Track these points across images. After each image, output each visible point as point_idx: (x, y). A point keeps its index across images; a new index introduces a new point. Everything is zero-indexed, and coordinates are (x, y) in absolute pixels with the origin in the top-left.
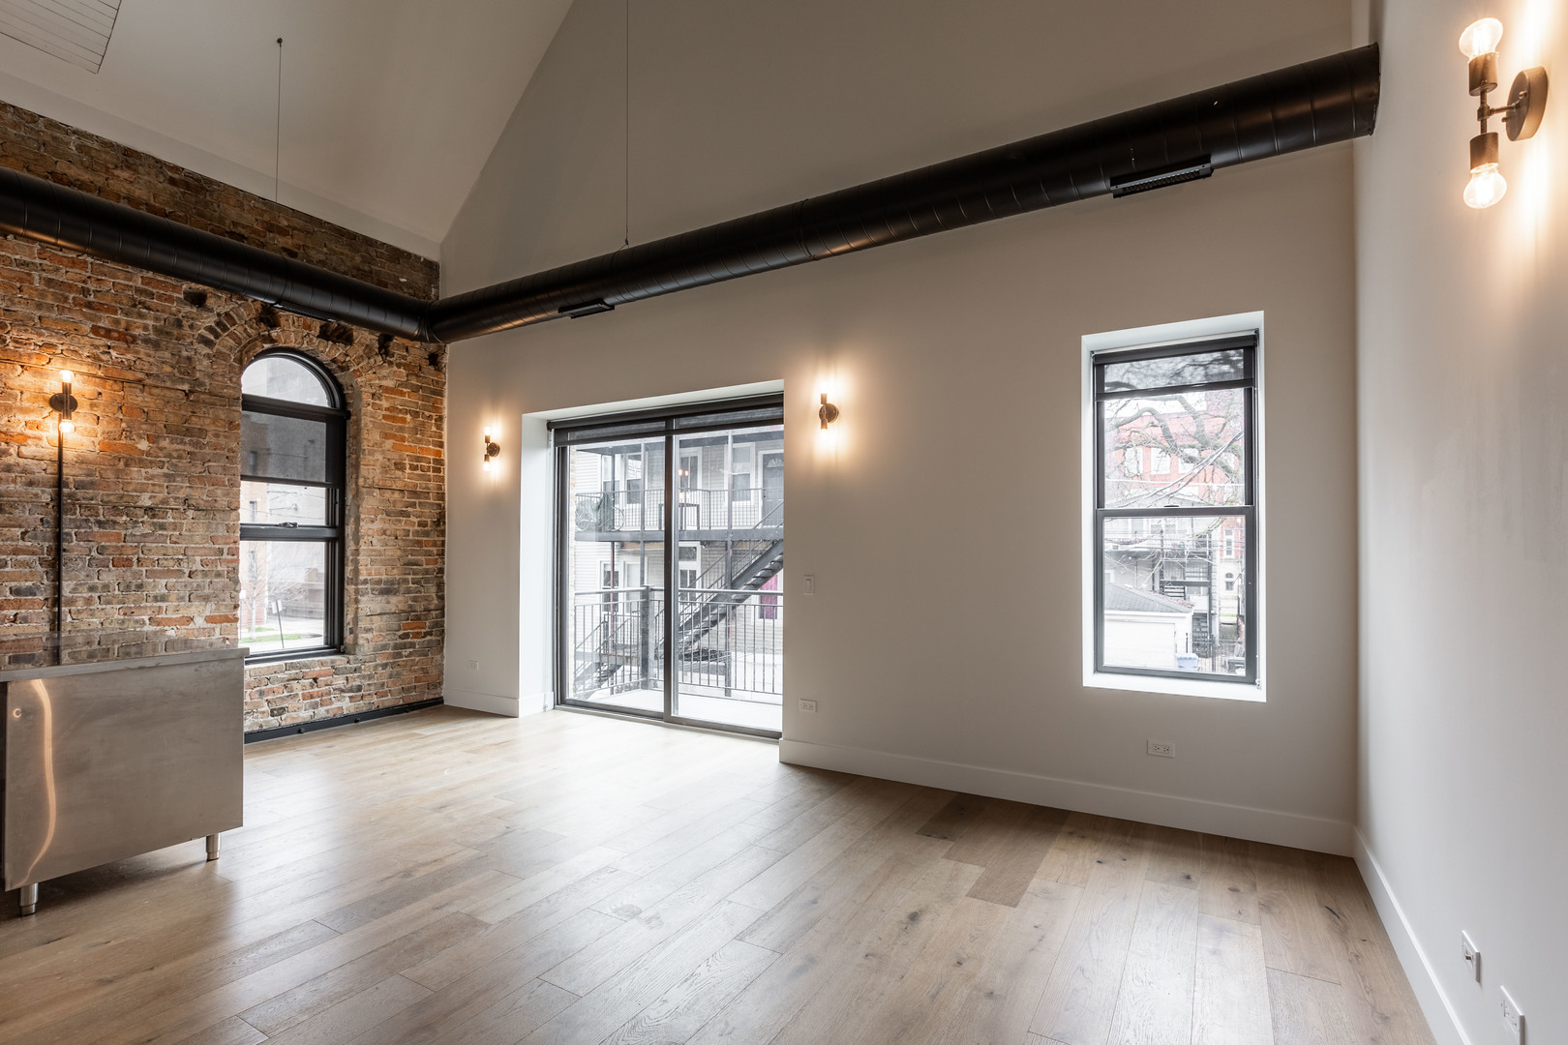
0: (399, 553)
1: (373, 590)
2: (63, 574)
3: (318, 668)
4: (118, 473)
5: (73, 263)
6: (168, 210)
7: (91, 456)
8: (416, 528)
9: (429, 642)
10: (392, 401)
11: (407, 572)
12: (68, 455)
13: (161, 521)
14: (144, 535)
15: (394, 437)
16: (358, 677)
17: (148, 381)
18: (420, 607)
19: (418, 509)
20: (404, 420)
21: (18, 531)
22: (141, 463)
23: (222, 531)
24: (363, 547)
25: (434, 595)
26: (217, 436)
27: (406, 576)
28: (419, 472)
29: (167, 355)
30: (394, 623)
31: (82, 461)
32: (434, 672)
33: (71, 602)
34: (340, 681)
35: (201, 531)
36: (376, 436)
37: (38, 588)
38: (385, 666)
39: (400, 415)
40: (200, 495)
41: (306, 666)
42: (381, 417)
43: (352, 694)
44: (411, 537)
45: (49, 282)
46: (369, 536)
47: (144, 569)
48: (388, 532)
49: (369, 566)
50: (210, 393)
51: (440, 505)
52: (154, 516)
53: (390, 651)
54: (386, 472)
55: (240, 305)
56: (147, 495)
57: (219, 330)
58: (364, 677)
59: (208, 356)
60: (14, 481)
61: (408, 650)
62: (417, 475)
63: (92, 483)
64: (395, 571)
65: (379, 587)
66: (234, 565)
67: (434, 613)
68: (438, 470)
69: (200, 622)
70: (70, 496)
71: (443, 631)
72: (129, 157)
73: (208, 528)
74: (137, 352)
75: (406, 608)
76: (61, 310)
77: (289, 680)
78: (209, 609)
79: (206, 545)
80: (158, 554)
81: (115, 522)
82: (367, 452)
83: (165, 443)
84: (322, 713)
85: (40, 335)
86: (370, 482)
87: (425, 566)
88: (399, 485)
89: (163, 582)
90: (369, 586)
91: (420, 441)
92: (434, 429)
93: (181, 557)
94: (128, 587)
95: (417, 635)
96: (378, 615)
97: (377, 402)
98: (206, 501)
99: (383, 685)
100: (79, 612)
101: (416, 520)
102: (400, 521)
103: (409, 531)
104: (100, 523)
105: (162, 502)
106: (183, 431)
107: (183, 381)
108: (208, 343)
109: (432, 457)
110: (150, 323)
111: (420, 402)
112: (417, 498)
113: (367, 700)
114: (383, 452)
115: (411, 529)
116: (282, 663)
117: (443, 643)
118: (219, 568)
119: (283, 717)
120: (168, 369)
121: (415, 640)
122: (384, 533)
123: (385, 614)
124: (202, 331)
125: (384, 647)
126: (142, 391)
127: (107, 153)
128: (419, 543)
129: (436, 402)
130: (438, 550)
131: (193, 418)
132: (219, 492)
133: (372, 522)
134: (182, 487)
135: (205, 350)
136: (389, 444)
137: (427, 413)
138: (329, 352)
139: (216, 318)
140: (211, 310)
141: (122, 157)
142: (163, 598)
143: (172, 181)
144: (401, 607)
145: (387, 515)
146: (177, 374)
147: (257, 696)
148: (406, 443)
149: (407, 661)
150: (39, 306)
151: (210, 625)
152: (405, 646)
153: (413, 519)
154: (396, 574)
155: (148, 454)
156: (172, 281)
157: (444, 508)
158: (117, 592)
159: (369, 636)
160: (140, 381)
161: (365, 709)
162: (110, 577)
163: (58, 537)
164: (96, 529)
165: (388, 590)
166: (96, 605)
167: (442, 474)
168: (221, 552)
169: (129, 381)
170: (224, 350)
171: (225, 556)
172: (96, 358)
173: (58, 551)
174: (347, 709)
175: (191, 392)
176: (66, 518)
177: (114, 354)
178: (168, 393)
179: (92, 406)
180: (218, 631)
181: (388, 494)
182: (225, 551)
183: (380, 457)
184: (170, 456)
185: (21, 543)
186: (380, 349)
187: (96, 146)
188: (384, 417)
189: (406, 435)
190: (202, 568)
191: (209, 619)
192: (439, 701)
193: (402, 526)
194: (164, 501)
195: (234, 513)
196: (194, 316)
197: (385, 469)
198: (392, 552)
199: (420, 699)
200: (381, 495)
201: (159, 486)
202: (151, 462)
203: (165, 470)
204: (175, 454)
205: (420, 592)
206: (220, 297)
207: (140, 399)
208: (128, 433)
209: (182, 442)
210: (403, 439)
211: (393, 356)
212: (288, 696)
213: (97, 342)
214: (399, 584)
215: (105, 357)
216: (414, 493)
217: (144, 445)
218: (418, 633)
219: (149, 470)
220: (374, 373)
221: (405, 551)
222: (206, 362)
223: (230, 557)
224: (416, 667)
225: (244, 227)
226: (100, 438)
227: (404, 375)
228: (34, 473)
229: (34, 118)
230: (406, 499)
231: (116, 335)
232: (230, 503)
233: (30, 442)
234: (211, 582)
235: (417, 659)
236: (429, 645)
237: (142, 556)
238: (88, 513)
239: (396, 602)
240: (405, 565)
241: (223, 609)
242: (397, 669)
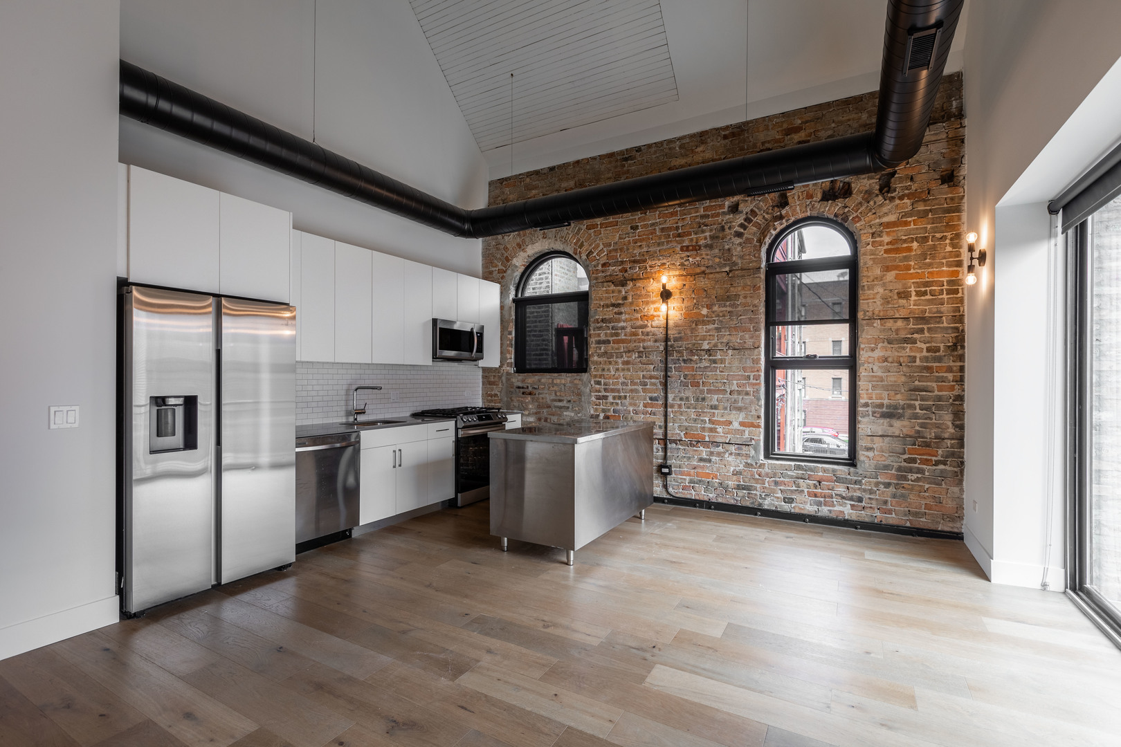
0: (903, 379)
1: (874, 413)
2: (669, 390)
3: (821, 474)
4: (692, 330)
5: (672, 214)
6: (723, 157)
7: (680, 322)
8: (925, 353)
9: (942, 471)
10: (895, 234)
11: (914, 398)
12: (671, 323)
13: (714, 358)
14: (705, 367)
15: (896, 268)
16: (859, 489)
17: (707, 271)
18: (930, 434)
19: (927, 334)
20: (910, 249)
21: (652, 367)
22: (704, 323)
23: (749, 364)
24: (863, 374)
25: (950, 424)
26: (745, 297)
27: (912, 402)
28: (929, 297)
29: (717, 251)
30: (898, 446)
31: (676, 326)
32: (950, 504)
33: (672, 406)
34: (841, 489)
35: (736, 364)
36: (878, 272)
37: (659, 397)
38: (887, 485)
39: (905, 245)
40: (736, 340)
41: (811, 470)
42: (883, 252)
43: (853, 503)
44: (918, 363)
45: (662, 230)
46: (869, 363)
47: (706, 388)
48: (890, 360)
49: (870, 391)
50: (742, 269)
51: (957, 328)
52: (710, 355)
53: (893, 472)
54: (888, 302)
55: (760, 201)
56: (706, 342)
57: (746, 224)
58: (865, 490)
59: (740, 244)
60: (650, 341)
61: (915, 476)
62: (928, 300)
63: (681, 338)
64: (899, 396)
65: (880, 410)
66: (757, 387)
67: (949, 442)
68: (956, 292)
69: (736, 425)
70: (672, 346)
71: (962, 463)
72: (702, 137)
73: (740, 361)
74: (701, 255)
75: (912, 433)
76: (668, 242)
77: (798, 478)
78: (742, 417)
79: (739, 373)
80: (712, 379)
81: (691, 360)
82: (866, 288)
83: (716, 308)
84: (824, 511)
85: (659, 260)
86: (869, 314)
87: (936, 393)
88: (903, 313)
89: (716, 397)
90: (870, 409)
91: (930, 265)
92: (949, 249)
93: (725, 381)
94: (698, 399)
95: (926, 462)
96: (880, 436)
97: (878, 239)
98: (740, 343)
99: (886, 502)
100: (676, 412)
101: (924, 346)
102: (904, 348)
103: (915, 357)
104: (684, 360)
105: (714, 346)
106: (727, 298)
107: (725, 265)
108: (739, 235)
109: (945, 279)
110: (707, 234)
111: (929, 226)
112: (925, 324)
113: (869, 512)
114: (884, 285)
115: (918, 355)
116: (793, 463)
117: (962, 475)
118: (748, 389)
119: (793, 505)
120: (717, 260)
121: (925, 467)
122: (886, 360)
123: (888, 436)
124: (737, 229)
125: (886, 467)
126: (704, 278)
127: (692, 141)
128: (929, 369)
129: (951, 219)
130: (954, 376)
131: (731, 289)
132: (747, 336)
133: (873, 350)
134: (725, 335)
135: (737, 240)
136: (891, 276)
137: (938, 235)
138: (830, 209)
139: (744, 217)
140: (742, 212)
141: (699, 139)
142: (715, 407)
143: (725, 137)
144: (906, 431)
145: (889, 343)
146: (723, 262)
147: (773, 484)
148: (912, 271)
149: (912, 485)
150: (659, 244)
151: (742, 428)
152: (911, 471)
153: (919, 345)
154: (900, 399)
155: (707, 316)
156: (719, 201)
157: (963, 331)
158: (692, 402)
159: (870, 454)
160: (703, 272)
161: (867, 520)
162: (689, 392)
163: (666, 369)
164: (683, 364)
165: (891, 414)
166: (684, 409)
167: (960, 295)
168: (749, 377)
169: (698, 274)
170: (750, 237)
171: (752, 381)
172: (682, 264)
173: (666, 377)
174: (849, 514)
175: (730, 271)
176: (670, 358)
177: (691, 259)
178: (717, 275)
179: (681, 293)
180: (747, 432)
181: (890, 324)
182: (752, 377)
183: (881, 290)
184: (718, 316)
185: (653, 373)
186: (881, 190)
187: (688, 140)
188: (886, 251)
189: (912, 263)
190: (737, 389)
191: (742, 424)
192: (958, 537)
193: (908, 352)
194: (715, 345)
195: (757, 350)
196: (732, 220)
197: (886, 301)
198: (895, 377)
199: (932, 527)
200: (882, 325)
201: (713, 336)
202: (708, 321)
203: (716, 325)
204: (721, 314)
205: (931, 419)
206: (747, 201)
207: (703, 283)
208: (696, 306)
209: (725, 306)
210: (908, 267)
211: (895, 191)
212: (796, 490)
213: (683, 255)
214: (903, 409)
215: (686, 263)
216: (922, 319)
217: (704, 311)
218: (926, 460)
219: (707, 326)
220: (875, 213)
221: (910, 377)
222: (739, 249)
223: (755, 381)
224: (927, 494)
225: (769, 142)
226: (684, 311)
227: (909, 204)
228: (656, 335)
229: (662, 143)
230: (911, 326)
231: (691, 248)
232: (754, 343)
233: (655, 319)
234: (743, 398)
235: (927, 486)
236: (943, 475)
237: (704, 380)
238: (679, 355)
239: (899, 427)
240: (910, 390)
241: (750, 417)
242: (901, 491)
